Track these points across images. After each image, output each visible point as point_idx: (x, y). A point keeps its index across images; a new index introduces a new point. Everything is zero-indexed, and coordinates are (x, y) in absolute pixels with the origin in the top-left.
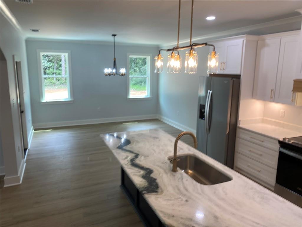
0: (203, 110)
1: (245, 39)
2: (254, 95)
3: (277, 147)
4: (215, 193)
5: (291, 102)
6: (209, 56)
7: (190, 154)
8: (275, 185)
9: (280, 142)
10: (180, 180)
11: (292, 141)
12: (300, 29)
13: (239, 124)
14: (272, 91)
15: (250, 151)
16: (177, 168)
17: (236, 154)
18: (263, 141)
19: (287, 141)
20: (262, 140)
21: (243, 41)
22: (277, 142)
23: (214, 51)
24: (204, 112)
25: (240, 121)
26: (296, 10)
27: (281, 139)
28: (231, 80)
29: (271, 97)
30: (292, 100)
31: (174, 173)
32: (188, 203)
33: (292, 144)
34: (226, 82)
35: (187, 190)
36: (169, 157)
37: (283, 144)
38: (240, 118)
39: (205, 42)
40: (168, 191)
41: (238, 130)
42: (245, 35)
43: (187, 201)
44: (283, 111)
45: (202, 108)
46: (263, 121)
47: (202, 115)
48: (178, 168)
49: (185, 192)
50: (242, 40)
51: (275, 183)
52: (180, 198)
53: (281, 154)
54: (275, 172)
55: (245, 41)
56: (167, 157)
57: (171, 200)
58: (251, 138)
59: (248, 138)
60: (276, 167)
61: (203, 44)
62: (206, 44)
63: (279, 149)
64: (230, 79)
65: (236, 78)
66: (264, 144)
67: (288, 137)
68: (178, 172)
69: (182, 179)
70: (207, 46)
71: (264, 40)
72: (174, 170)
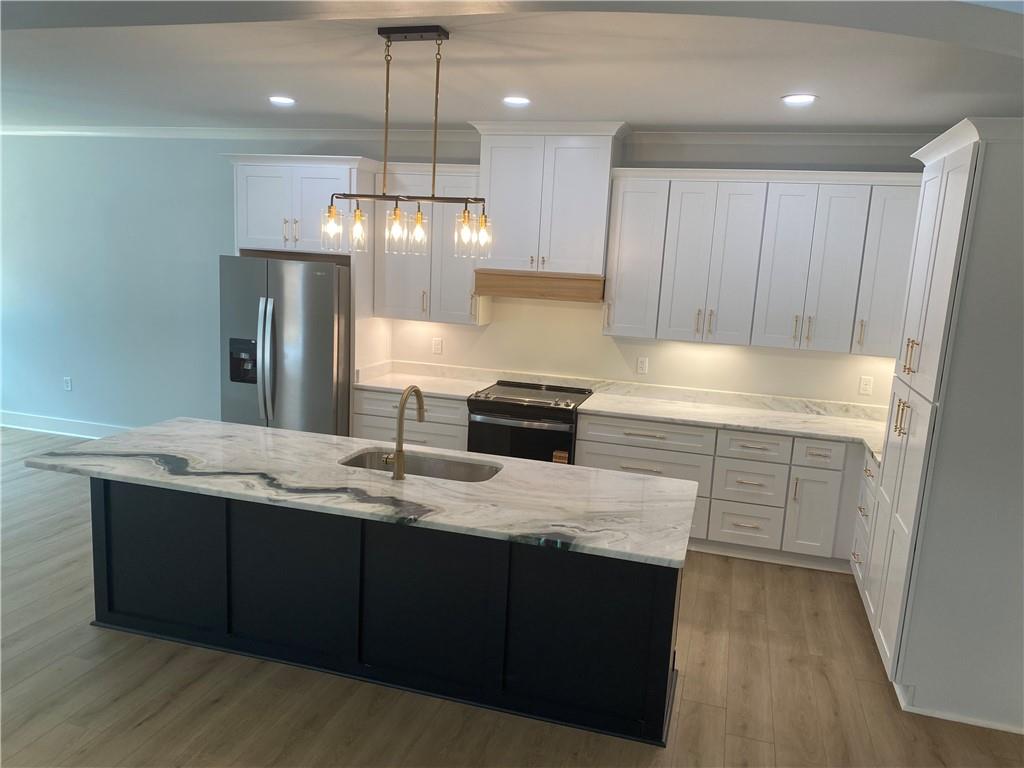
0: (243, 354)
1: (355, 166)
2: (375, 310)
9: (470, 402)
12: (477, 162)
13: (356, 379)
14: (424, 294)
19: (482, 397)
21: (352, 170)
25: (358, 371)
29: (424, 310)
37: (475, 404)
38: (359, 364)
46: (395, 368)
50: (345, 168)
53: (472, 425)
55: (354, 172)
59: (386, 409)
63: (468, 418)
65: (338, 263)
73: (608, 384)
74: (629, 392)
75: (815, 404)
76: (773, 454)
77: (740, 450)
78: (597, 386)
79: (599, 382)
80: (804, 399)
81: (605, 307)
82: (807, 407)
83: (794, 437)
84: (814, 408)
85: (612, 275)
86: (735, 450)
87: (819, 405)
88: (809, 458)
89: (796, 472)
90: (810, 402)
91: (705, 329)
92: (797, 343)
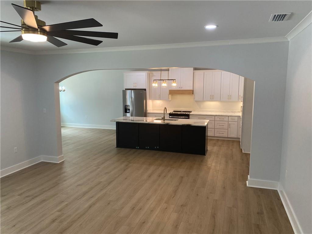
2: (150, 98)
14: (159, 95)
29: (159, 98)
30: (168, 98)
55: (147, 74)
74: (199, 111)
77: (219, 119)
79: (193, 110)
81: (193, 95)
82: (232, 112)
83: (229, 116)
85: (194, 90)
88: (231, 120)
89: (229, 123)
91: (212, 99)
92: (229, 100)
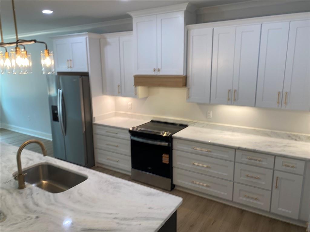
0: (56, 112)
1: (87, 36)
2: (104, 91)
3: (128, 136)
4: (70, 197)
5: (134, 95)
6: (42, 55)
7: (41, 163)
8: (132, 170)
9: (130, 131)
10: (29, 196)
11: (139, 129)
12: (132, 30)
13: (94, 120)
14: (119, 86)
15: (108, 145)
16: (24, 184)
17: (95, 150)
18: (117, 134)
19: (135, 130)
20: (116, 132)
21: (86, 38)
22: (128, 132)
23: (47, 49)
24: (57, 114)
25: (95, 117)
26: (127, 13)
27: (131, 129)
28: (79, 79)
29: (119, 93)
30: (135, 93)
31: (21, 191)
32: (39, 219)
33: (139, 131)
34: (75, 80)
35: (37, 205)
36: (13, 174)
37: (133, 133)
38: (95, 114)
39: (33, 39)
40: (13, 214)
41: (94, 127)
42: (87, 33)
43: (37, 217)
44: (130, 103)
45: (54, 109)
47: (55, 117)
48: (26, 183)
49: (36, 208)
50: (84, 37)
51: (132, 169)
52: (29, 217)
54: (130, 158)
55: (88, 39)
56: (12, 173)
57: (17, 223)
58: (107, 132)
59: (103, 132)
60: (130, 154)
61: (31, 41)
62: (35, 41)
63: (130, 138)
64: (78, 77)
65: (85, 76)
66: (118, 135)
67: (136, 125)
68: (26, 188)
69: (32, 194)
70: (36, 43)
71: (105, 38)
72: (21, 187)
73: (195, 123)
74: (204, 126)
75: (294, 135)
76: (264, 163)
77: (247, 160)
78: (190, 123)
79: (191, 122)
80: (288, 133)
81: (187, 89)
82: (289, 136)
83: (275, 156)
84: (294, 137)
86: (245, 160)
87: (296, 136)
88: (284, 167)
89: (277, 174)
90: (291, 134)
91: (233, 100)
92: (280, 106)
